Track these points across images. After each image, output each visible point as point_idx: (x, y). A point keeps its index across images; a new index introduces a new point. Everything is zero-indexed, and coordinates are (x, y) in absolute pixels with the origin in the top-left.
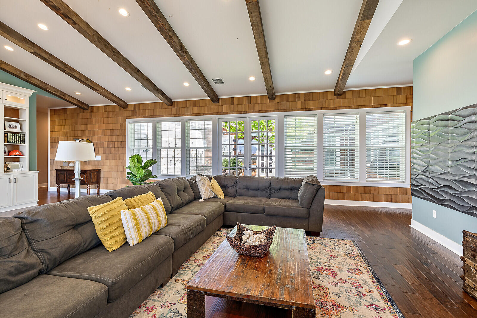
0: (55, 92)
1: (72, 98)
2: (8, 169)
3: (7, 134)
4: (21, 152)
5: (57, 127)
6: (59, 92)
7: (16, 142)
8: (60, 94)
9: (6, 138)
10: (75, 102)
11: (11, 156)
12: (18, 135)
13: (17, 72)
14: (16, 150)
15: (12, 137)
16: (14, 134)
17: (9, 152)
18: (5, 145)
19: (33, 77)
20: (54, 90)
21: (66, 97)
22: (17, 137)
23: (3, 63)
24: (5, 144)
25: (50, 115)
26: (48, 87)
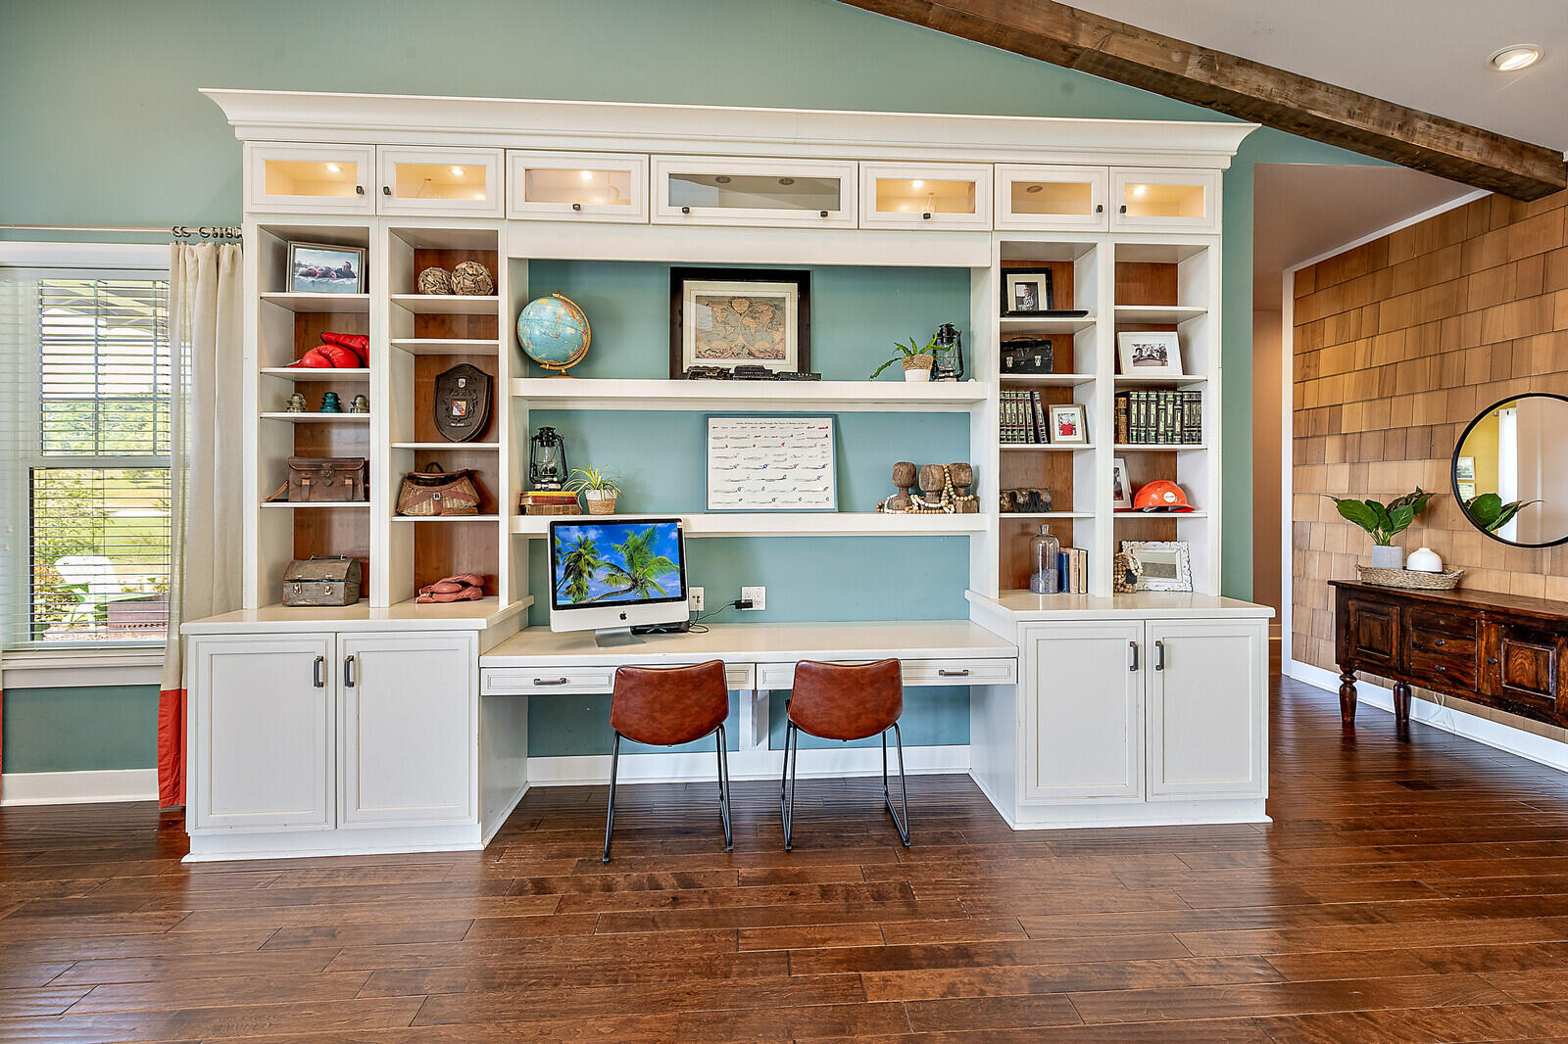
0: (1351, 115)
1: (1450, 133)
2: (1131, 578)
3: (1127, 395)
4: (1184, 487)
5: (1328, 358)
6: (1375, 113)
7: (1162, 438)
8: (1381, 124)
9: (1123, 418)
10: (1471, 152)
11: (1141, 510)
12: (1170, 395)
13: (1169, 58)
14: (1162, 478)
15: (1148, 409)
16: (1153, 395)
17: (1136, 489)
18: (1117, 454)
19: (1241, 62)
20: (1348, 104)
21: (1415, 130)
22: (1166, 410)
23: (1114, 32)
24: (1119, 446)
25: (1295, 300)
26: (1314, 100)
